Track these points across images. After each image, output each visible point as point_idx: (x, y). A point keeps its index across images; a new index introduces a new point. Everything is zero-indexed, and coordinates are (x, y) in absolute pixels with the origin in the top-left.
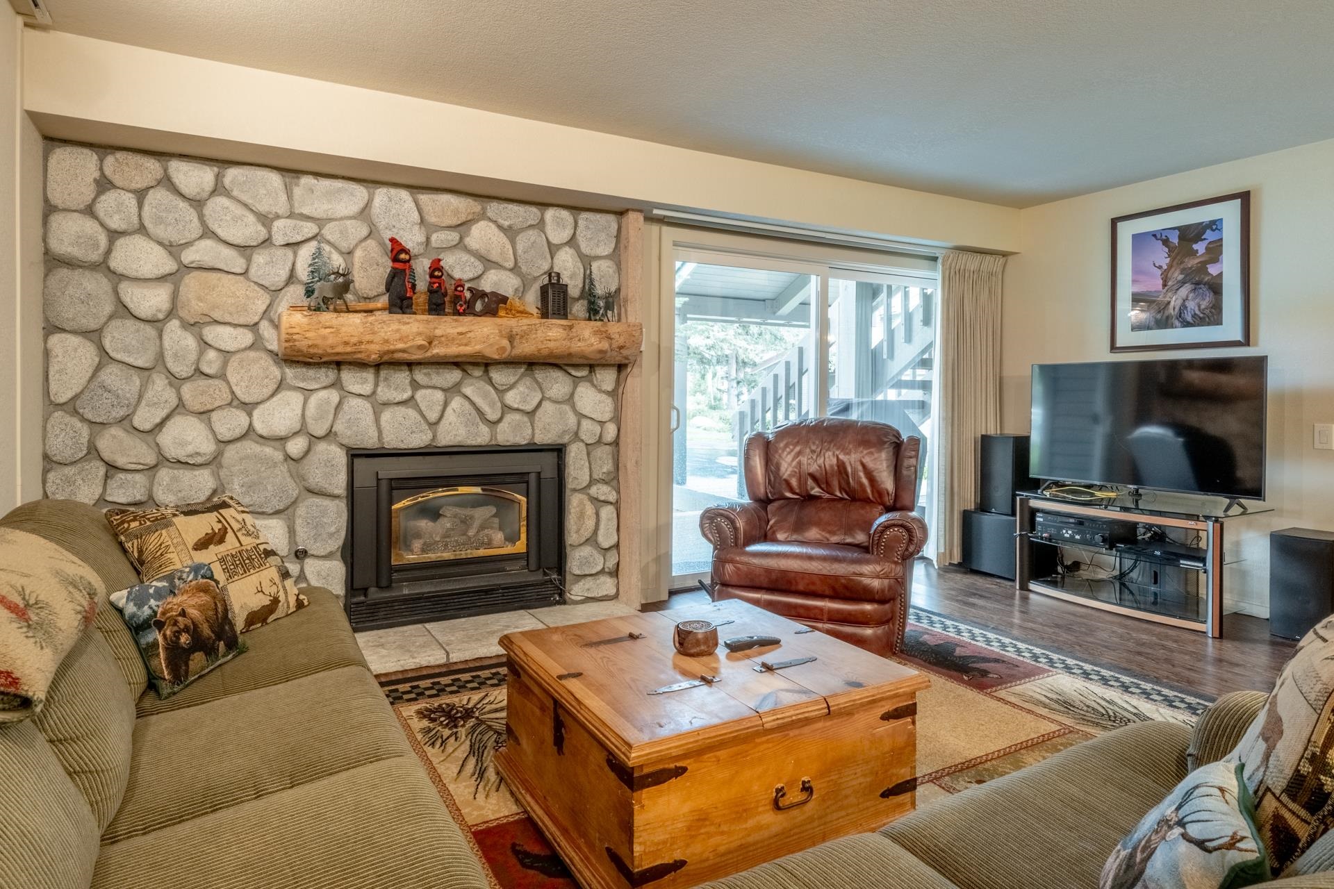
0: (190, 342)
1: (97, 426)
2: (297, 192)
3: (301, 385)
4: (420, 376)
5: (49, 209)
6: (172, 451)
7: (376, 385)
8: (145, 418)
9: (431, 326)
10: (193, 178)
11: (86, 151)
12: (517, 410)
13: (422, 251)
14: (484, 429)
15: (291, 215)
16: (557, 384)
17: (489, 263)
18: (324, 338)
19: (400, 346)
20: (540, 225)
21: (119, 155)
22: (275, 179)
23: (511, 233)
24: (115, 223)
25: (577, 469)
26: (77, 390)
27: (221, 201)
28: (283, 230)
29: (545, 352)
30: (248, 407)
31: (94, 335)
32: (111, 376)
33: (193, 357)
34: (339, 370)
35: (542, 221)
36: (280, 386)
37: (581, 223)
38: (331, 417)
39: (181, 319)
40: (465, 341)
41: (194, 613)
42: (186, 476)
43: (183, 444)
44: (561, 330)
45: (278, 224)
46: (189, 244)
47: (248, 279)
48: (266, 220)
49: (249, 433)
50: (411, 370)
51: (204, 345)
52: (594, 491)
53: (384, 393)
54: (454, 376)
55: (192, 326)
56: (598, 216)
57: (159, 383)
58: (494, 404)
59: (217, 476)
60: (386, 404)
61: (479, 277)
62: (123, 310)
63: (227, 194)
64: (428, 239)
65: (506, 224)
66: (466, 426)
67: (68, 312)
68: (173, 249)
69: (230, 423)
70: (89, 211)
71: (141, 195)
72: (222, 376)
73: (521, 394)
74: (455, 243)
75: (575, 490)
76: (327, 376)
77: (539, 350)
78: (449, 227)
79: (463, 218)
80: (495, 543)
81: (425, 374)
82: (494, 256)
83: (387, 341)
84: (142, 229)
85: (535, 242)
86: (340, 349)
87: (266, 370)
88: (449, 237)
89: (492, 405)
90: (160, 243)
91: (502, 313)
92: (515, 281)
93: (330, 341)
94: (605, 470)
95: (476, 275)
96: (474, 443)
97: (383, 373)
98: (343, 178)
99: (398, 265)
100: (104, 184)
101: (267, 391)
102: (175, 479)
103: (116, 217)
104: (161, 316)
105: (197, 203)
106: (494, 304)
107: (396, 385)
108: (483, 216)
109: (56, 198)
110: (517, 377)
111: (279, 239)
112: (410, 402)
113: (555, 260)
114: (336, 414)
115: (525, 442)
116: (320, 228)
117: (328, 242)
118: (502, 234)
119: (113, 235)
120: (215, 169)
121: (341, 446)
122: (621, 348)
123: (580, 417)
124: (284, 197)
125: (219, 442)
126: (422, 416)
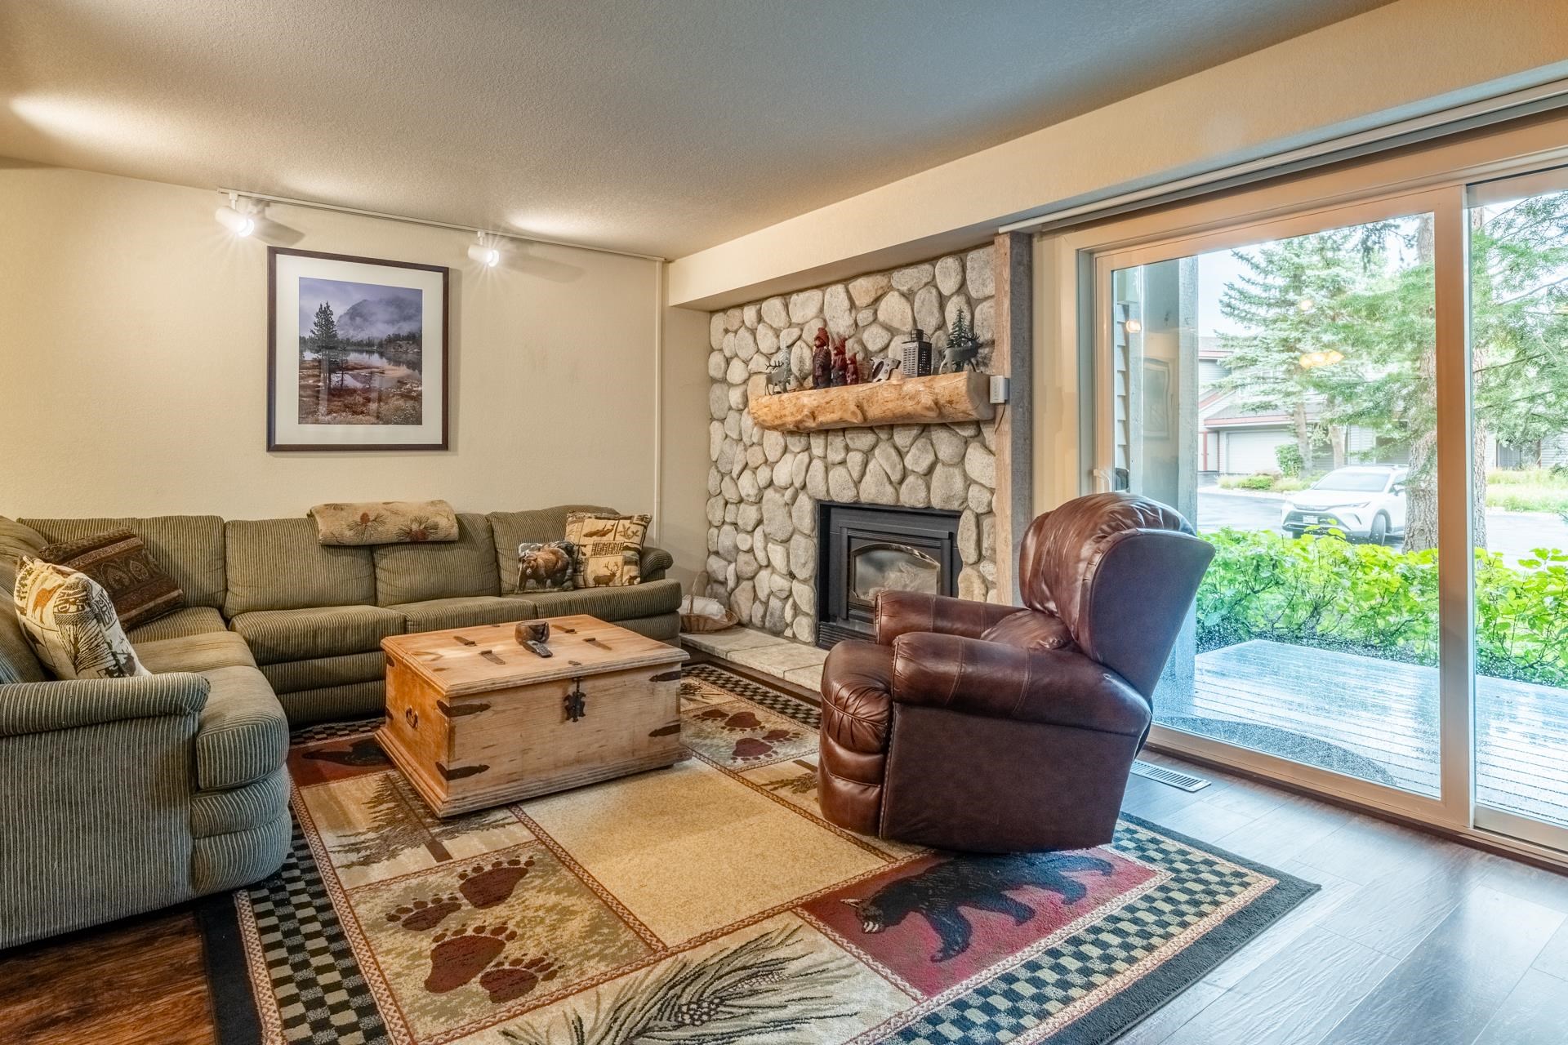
0: (750, 422)
1: (722, 476)
2: (791, 308)
3: (792, 450)
4: (848, 440)
5: (712, 350)
6: (743, 494)
7: (826, 449)
8: (736, 471)
10: (750, 313)
11: (721, 314)
12: (914, 472)
13: (852, 332)
14: (889, 489)
15: (790, 325)
16: (947, 446)
17: (892, 332)
18: (766, 414)
20: (932, 283)
21: (730, 311)
22: (781, 302)
23: (909, 296)
24: (728, 354)
25: (966, 540)
26: (718, 454)
27: (761, 326)
28: (785, 338)
30: (772, 466)
31: (722, 421)
32: (727, 446)
34: (809, 437)
35: (934, 276)
36: (784, 451)
37: (969, 265)
38: (804, 474)
41: (540, 561)
42: (748, 510)
43: (746, 489)
45: (783, 334)
46: (751, 359)
48: (777, 333)
49: (771, 483)
50: (844, 436)
51: (754, 424)
52: (983, 568)
54: (867, 440)
56: (981, 251)
57: (740, 448)
58: (895, 466)
59: (759, 510)
60: (832, 465)
61: (887, 346)
62: (730, 406)
64: (856, 322)
65: (904, 289)
66: (877, 486)
67: (715, 409)
68: (746, 362)
69: (763, 475)
70: (721, 349)
71: (735, 333)
72: (761, 444)
73: (916, 456)
74: (871, 319)
75: (964, 564)
76: (800, 442)
78: (868, 306)
79: (873, 296)
81: (851, 438)
82: (896, 324)
84: (736, 355)
85: (924, 299)
87: (774, 440)
88: (865, 316)
89: (893, 467)
90: (742, 361)
95: (884, 345)
96: (883, 502)
97: (828, 439)
100: (726, 331)
101: (779, 454)
103: (728, 350)
104: (741, 407)
105: (753, 332)
106: (891, 370)
107: (836, 449)
108: (890, 287)
109: (714, 345)
110: (911, 439)
111: (782, 345)
112: (843, 463)
113: (946, 313)
114: (807, 471)
115: (921, 506)
116: (802, 330)
117: (805, 342)
118: (903, 300)
119: (728, 361)
120: (758, 307)
121: (810, 498)
122: (951, 402)
123: (969, 482)
124: (784, 314)
125: (760, 489)
126: (851, 475)
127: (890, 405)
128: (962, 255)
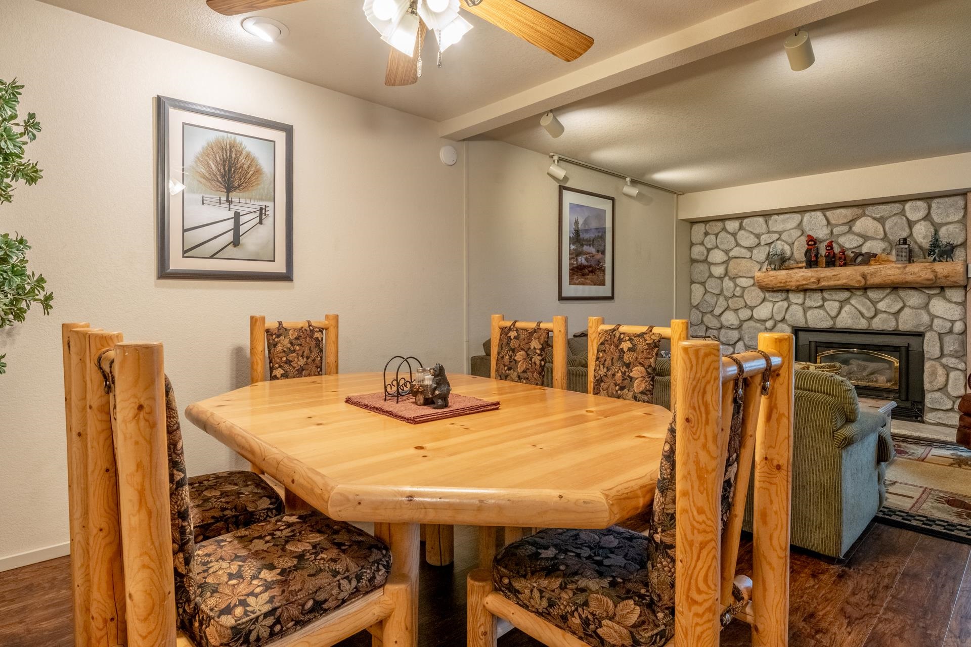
0: (731, 284)
1: (704, 314)
2: (770, 223)
3: (772, 299)
4: (826, 295)
5: (692, 244)
6: (725, 323)
7: (805, 299)
8: (717, 311)
9: (819, 273)
10: (732, 226)
11: (702, 224)
12: (885, 312)
13: (828, 237)
14: (863, 321)
15: (769, 232)
16: (914, 298)
17: (866, 238)
18: (771, 281)
19: (804, 282)
20: (903, 213)
21: (711, 223)
22: (761, 220)
23: (881, 220)
24: (709, 246)
25: (931, 346)
26: (699, 301)
27: (742, 232)
28: (765, 239)
29: (889, 282)
30: (752, 308)
31: (703, 284)
32: (708, 297)
33: (732, 289)
34: (788, 293)
35: (903, 210)
36: (764, 300)
37: (934, 206)
38: (784, 313)
39: (729, 277)
40: (837, 279)
42: (730, 332)
43: (728, 321)
44: (897, 270)
45: (763, 237)
46: (732, 249)
47: (752, 260)
48: (758, 236)
49: (751, 318)
50: (822, 293)
51: (736, 285)
52: (944, 360)
53: (809, 303)
54: (846, 294)
55: (733, 279)
56: (947, 199)
57: (721, 299)
58: (870, 309)
59: (740, 333)
60: (810, 308)
61: (861, 245)
62: (711, 275)
63: (745, 229)
64: (832, 232)
65: (878, 216)
66: (852, 319)
67: (696, 277)
68: (727, 252)
69: (745, 314)
70: (702, 244)
71: (717, 235)
72: (742, 296)
73: (887, 304)
74: (847, 231)
75: (929, 359)
77: (884, 281)
78: (844, 224)
79: (851, 218)
80: (879, 381)
81: (829, 294)
82: (870, 233)
83: (798, 281)
84: (717, 247)
85: (897, 222)
86: (779, 285)
87: (758, 294)
88: (843, 229)
89: (868, 309)
90: (723, 251)
91: (872, 263)
92: (883, 245)
93: (774, 282)
94: (952, 349)
95: (858, 245)
96: (857, 328)
97: (808, 294)
98: (790, 213)
99: (810, 247)
100: (706, 234)
101: (759, 302)
102: (726, 333)
103: (709, 244)
104: (722, 276)
105: (734, 235)
106: (869, 258)
107: (815, 300)
108: (864, 215)
109: (694, 241)
110: (885, 295)
111: (763, 243)
112: (821, 307)
113: (913, 230)
114: (786, 312)
115: (891, 329)
116: (780, 235)
117: (783, 241)
118: (875, 222)
119: (709, 250)
120: (740, 221)
121: (789, 325)
122: (946, 277)
123: (933, 317)
124: (765, 226)
125: (741, 321)
126: (828, 313)
127: (892, 278)
128: (928, 200)
